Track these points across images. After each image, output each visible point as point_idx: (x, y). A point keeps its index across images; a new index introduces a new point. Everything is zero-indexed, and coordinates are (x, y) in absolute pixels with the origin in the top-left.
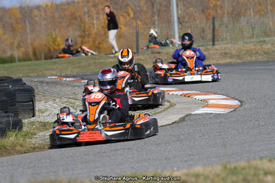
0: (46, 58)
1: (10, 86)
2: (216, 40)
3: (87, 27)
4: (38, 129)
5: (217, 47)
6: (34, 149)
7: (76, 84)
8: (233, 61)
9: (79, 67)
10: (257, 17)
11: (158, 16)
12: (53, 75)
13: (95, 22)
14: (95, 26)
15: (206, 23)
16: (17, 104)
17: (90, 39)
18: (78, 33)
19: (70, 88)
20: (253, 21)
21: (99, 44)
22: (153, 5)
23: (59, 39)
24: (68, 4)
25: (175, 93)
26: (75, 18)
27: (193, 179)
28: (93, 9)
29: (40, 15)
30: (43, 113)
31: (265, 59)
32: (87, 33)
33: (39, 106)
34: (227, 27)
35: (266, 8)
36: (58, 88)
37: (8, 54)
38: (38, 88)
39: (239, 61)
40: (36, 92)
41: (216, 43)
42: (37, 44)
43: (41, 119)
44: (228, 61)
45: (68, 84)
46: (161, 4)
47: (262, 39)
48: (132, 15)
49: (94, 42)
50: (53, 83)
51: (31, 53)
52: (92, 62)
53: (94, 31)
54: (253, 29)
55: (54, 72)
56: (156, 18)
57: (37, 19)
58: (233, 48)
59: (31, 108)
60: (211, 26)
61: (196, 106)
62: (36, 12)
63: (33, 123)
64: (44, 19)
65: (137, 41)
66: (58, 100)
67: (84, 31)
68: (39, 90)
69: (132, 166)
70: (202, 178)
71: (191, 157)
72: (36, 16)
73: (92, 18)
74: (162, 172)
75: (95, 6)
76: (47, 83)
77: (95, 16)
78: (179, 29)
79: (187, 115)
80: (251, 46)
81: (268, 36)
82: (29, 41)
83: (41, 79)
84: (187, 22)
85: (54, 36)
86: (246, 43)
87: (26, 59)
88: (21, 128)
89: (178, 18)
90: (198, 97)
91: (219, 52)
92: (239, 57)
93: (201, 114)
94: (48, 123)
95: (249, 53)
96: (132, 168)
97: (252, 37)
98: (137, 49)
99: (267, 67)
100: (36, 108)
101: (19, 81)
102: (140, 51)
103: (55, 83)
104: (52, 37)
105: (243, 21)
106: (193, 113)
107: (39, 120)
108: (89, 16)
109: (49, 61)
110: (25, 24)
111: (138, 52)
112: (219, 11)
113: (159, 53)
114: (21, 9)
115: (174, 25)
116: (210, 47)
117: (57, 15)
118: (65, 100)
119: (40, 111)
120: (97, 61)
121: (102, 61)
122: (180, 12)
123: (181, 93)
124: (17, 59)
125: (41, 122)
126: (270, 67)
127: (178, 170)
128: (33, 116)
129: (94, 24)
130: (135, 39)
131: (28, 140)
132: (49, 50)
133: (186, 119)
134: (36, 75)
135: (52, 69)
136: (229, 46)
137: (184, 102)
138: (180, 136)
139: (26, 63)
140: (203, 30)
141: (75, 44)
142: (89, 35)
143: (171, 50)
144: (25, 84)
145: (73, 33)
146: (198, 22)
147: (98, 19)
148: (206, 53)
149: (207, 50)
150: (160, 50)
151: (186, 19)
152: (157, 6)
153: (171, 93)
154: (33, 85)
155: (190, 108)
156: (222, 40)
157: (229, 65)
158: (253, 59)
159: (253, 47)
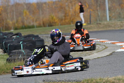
0: (49, 26)
1: (33, 39)
3: (67, 12)
9: (64, 30)
11: (100, 7)
13: (71, 10)
14: (71, 11)
15: (121, 10)
17: (69, 17)
18: (63, 15)
21: (73, 19)
22: (97, 2)
23: (54, 17)
24: (59, 1)
25: (108, 42)
26: (62, 8)
27: (118, 81)
28: (70, 4)
29: (46, 7)
32: (67, 15)
37: (32, 24)
40: (45, 41)
42: (44, 19)
46: (101, 2)
48: (88, 7)
49: (70, 19)
51: (42, 23)
52: (70, 28)
53: (70, 14)
56: (98, 8)
61: (117, 48)
62: (44, 5)
64: (48, 8)
67: (66, 14)
69: (89, 75)
70: (122, 80)
71: (116, 71)
72: (44, 7)
74: (103, 78)
75: (71, 2)
77: (71, 7)
78: (109, 13)
79: (113, 52)
82: (41, 18)
83: (47, 36)
84: (112, 10)
85: (52, 16)
87: (40, 26)
89: (109, 8)
90: (118, 44)
93: (120, 52)
96: (89, 76)
101: (37, 36)
102: (91, 23)
104: (51, 16)
106: (116, 51)
108: (68, 7)
110: (39, 10)
111: (90, 23)
113: (100, 24)
114: (38, 4)
115: (106, 12)
117: (54, 7)
122: (109, 5)
123: (110, 42)
124: (35, 27)
127: (110, 77)
130: (89, 17)
132: (50, 22)
133: (113, 54)
134: (44, 33)
137: (111, 46)
138: (110, 62)
139: (40, 28)
140: (120, 14)
141: (62, 20)
142: (68, 16)
143: (106, 23)
144: (40, 38)
145: (61, 15)
146: (118, 10)
147: (72, 8)
148: (121, 24)
149: (122, 22)
150: (101, 23)
151: (112, 9)
152: (99, 3)
153: (106, 42)
154: (43, 38)
155: (114, 49)
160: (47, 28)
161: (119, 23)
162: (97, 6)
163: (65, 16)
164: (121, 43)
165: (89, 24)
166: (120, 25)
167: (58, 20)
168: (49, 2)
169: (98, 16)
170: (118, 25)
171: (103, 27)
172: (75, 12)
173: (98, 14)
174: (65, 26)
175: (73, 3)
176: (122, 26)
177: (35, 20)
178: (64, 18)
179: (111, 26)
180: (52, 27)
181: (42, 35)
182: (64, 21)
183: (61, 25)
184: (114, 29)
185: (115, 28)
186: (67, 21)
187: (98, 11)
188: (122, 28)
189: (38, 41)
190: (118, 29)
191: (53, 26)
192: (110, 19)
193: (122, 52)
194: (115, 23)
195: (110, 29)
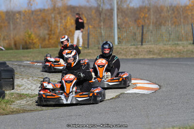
2: (144, 41)
3: (53, 28)
4: (16, 99)
5: (144, 46)
6: (12, 112)
8: (155, 57)
10: (173, 26)
11: (103, 23)
12: (27, 61)
13: (59, 24)
14: (59, 28)
15: (137, 29)
16: (2, 80)
17: (55, 37)
18: (46, 32)
20: (170, 29)
22: (100, 14)
23: (33, 36)
24: (41, 11)
26: (45, 21)
28: (58, 16)
29: (21, 18)
30: (20, 87)
31: (178, 57)
32: (53, 32)
33: (17, 82)
34: (152, 32)
35: (180, 20)
36: (31, 70)
38: (17, 69)
39: (160, 57)
40: (15, 71)
41: (143, 44)
42: (17, 38)
43: (19, 91)
44: (151, 56)
45: (38, 68)
46: (106, 15)
47: (176, 42)
49: (58, 38)
50: (28, 66)
51: (13, 44)
53: (58, 31)
54: (170, 35)
55: (28, 59)
56: (102, 24)
57: (18, 20)
58: (155, 48)
59: (12, 83)
60: (141, 32)
62: (17, 16)
63: (12, 94)
64: (23, 21)
65: (88, 39)
66: (30, 78)
67: (51, 31)
68: (17, 71)
72: (17, 18)
73: (57, 22)
75: (59, 13)
76: (24, 66)
77: (59, 20)
78: (118, 32)
79: (121, 94)
80: (168, 47)
81: (181, 40)
82: (12, 35)
83: (19, 63)
84: (124, 28)
85: (30, 33)
86: (165, 45)
87: (9, 48)
88: (4, 97)
89: (118, 25)
91: (146, 50)
92: (159, 54)
93: (132, 94)
94: (23, 94)
95: (167, 51)
97: (169, 41)
98: (88, 45)
99: (179, 63)
100: (15, 84)
101: (4, 63)
102: (90, 47)
103: (29, 67)
104: (28, 34)
105: (163, 29)
106: (126, 92)
107: (17, 92)
108: (55, 20)
109: (26, 50)
110: (9, 23)
111: (88, 47)
112: (146, 21)
115: (114, 30)
116: (139, 46)
117: (32, 18)
118: (36, 79)
119: (18, 86)
122: (119, 20)
126: (182, 63)
128: (13, 89)
129: (58, 26)
130: (87, 38)
131: (9, 106)
132: (26, 42)
133: (121, 96)
134: (15, 60)
135: (28, 57)
136: (153, 46)
138: (116, 108)
139: (9, 51)
140: (135, 34)
141: (44, 39)
142: (54, 34)
144: (8, 66)
145: (43, 32)
146: (131, 28)
147: (61, 22)
148: (136, 50)
149: (137, 48)
151: (124, 26)
152: (103, 16)
154: (13, 67)
156: (148, 42)
157: (152, 59)
158: (170, 56)
159: (170, 48)
160: (22, 51)
161: (133, 48)
162: (100, 22)
163: (49, 34)
164: (135, 80)
165: (86, 48)
166: (134, 51)
167: (37, 39)
168: (25, 11)
169: (101, 36)
170: (131, 52)
172: (65, 28)
173: (101, 33)
174: (49, 49)
175: (63, 14)
176: (136, 54)
177: (2, 38)
178: (47, 37)
179: (121, 53)
180: (29, 50)
181: (12, 61)
182: (47, 42)
183: (42, 47)
185: (125, 56)
186: (52, 41)
187: (101, 28)
188: (137, 57)
189: (4, 71)
190: (131, 57)
191: (30, 48)
192: (119, 42)
193: (135, 93)
194: (126, 49)
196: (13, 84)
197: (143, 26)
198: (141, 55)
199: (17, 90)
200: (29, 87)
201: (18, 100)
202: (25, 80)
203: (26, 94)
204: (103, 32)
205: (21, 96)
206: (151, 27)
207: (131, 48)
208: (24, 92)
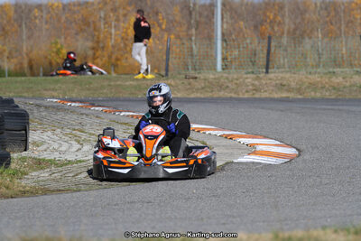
0: (45, 75)
2: (270, 63)
3: (101, 37)
4: (31, 167)
5: (271, 76)
6: (24, 193)
7: (84, 111)
8: (291, 95)
9: (89, 90)
10: (326, 40)
11: (196, 29)
12: (53, 98)
13: (113, 31)
14: (113, 36)
15: (259, 43)
16: (6, 133)
17: (105, 53)
18: (89, 44)
19: (75, 117)
20: (320, 44)
21: (117, 59)
22: (190, 13)
23: (64, 51)
24: (79, 5)
25: (213, 133)
26: (88, 24)
28: (112, 15)
29: (42, 17)
30: (38, 146)
31: (333, 97)
32: (101, 45)
33: (33, 136)
34: (286, 50)
35: (339, 28)
36: (60, 115)
38: (32, 113)
39: (300, 97)
40: (31, 117)
41: (270, 71)
42: (34, 54)
43: (36, 155)
44: (285, 95)
45: (73, 111)
46: (201, 15)
47: (331, 70)
49: (110, 57)
50: (54, 107)
51: (26, 65)
52: (106, 83)
53: (111, 43)
54: (320, 55)
55: (55, 94)
56: (193, 31)
57: (37, 21)
58: (292, 78)
59: (24, 138)
60: (266, 48)
61: (240, 151)
62: (36, 13)
63: (23, 159)
64: (47, 23)
65: (168, 60)
66: (58, 131)
67: (98, 42)
68: (34, 115)
71: (230, 219)
72: (36, 18)
73: (110, 26)
75: (114, 10)
76: (46, 108)
77: (113, 23)
78: (223, 48)
79: (227, 163)
80: (315, 78)
81: (339, 66)
82: (24, 49)
83: (38, 102)
84: (233, 40)
85: (59, 46)
86: (310, 73)
87: (18, 73)
88: (8, 164)
89: (223, 34)
90: (243, 140)
91: (274, 83)
92: (299, 91)
93: (246, 163)
94: (44, 160)
95: (313, 86)
97: (318, 66)
98: (167, 70)
99: (336, 107)
100: (30, 140)
101: (10, 101)
102: (170, 74)
105: (307, 43)
106: (235, 161)
107: (33, 155)
108: (106, 23)
109: (49, 78)
110: (20, 26)
111: (167, 75)
112: (276, 29)
113: (196, 78)
114: (17, 6)
115: (216, 44)
116: (262, 75)
117: (63, 19)
118: (68, 131)
119: (34, 143)
120: (112, 83)
121: (119, 83)
122: (225, 26)
123: (220, 133)
124: (7, 73)
125: (34, 158)
126: (341, 107)
128: (25, 150)
129: (111, 34)
130: (165, 57)
131: (17, 181)
132: (51, 63)
133: (226, 168)
134: (31, 95)
135: (53, 90)
136: (288, 75)
137: (224, 146)
139: (19, 79)
140: (255, 53)
142: (103, 48)
143: (212, 76)
144: (17, 106)
145: (83, 44)
146: (248, 41)
147: (117, 27)
148: (256, 83)
149: (258, 78)
150: (197, 75)
151: (233, 37)
152: (195, 16)
153: (207, 133)
154: (27, 108)
155: (232, 154)
156: (278, 68)
157: (286, 100)
158: (318, 95)
159: (319, 79)
160: (41, 78)
161: (249, 79)
162: (189, 28)
163: (94, 49)
164: (253, 138)
165: (163, 76)
166: (253, 85)
169: (192, 55)
170: (247, 86)
171: (203, 88)
172: (124, 39)
173: (192, 48)
175: (121, 12)
177: (6, 54)
178: (90, 53)
179: (227, 87)
181: (25, 98)
184: (233, 95)
185: (235, 93)
187: (191, 39)
188: (257, 96)
189: (10, 115)
190: (246, 96)
192: (225, 67)
193: (253, 163)
194: (237, 79)
195: (222, 94)
196: (26, 140)
197: (270, 38)
198: (266, 91)
199: (33, 152)
200: (56, 146)
201: (35, 170)
202: (49, 133)
203: (50, 160)
204: (194, 46)
205: (40, 164)
206: (285, 40)
207: (247, 78)
208: (46, 156)
